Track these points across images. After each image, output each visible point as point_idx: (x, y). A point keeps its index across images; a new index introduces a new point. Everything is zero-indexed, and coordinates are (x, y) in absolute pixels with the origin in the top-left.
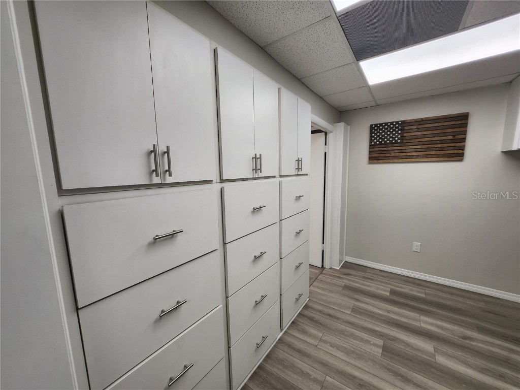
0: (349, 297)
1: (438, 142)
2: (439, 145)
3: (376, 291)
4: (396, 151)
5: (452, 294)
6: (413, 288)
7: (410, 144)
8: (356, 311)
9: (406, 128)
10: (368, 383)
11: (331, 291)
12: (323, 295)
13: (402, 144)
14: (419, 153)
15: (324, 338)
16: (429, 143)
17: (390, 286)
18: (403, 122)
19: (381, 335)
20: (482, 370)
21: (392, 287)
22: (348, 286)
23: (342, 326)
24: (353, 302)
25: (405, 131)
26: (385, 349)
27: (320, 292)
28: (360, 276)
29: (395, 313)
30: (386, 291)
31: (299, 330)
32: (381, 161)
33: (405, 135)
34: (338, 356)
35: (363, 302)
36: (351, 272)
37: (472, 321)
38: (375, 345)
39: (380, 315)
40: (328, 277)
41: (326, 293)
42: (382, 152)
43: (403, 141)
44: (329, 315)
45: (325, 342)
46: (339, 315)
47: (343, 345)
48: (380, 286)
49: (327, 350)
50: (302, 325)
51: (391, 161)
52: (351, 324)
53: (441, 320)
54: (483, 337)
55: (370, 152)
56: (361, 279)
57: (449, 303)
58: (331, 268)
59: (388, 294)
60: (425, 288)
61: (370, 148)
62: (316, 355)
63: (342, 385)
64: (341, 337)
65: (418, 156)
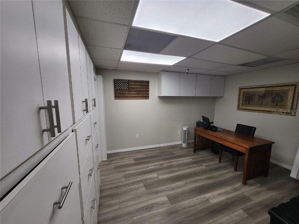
0: (119, 172)
1: (141, 91)
2: (142, 92)
3: (128, 162)
4: (127, 94)
5: (151, 151)
6: (140, 154)
7: (132, 91)
8: (126, 177)
9: (130, 83)
10: (148, 205)
11: (110, 174)
12: (106, 178)
13: (129, 91)
14: (135, 95)
15: (120, 201)
16: (138, 91)
17: (132, 158)
18: (129, 80)
19: (141, 181)
20: (169, 173)
21: (133, 158)
22: (117, 167)
23: (125, 188)
24: (123, 173)
25: (129, 85)
26: (145, 186)
27: (104, 178)
28: (118, 159)
29: (141, 168)
30: (132, 161)
31: (106, 207)
32: (120, 98)
33: (130, 86)
34: (132, 204)
35: (127, 171)
36: (114, 158)
37: (159, 158)
38: (142, 187)
39: (136, 173)
40: (103, 167)
41: (108, 177)
42: (120, 94)
43: (129, 89)
44: (116, 187)
45: (122, 202)
46: (120, 184)
47: (131, 197)
48: (129, 160)
49: (125, 206)
50: (105, 203)
51: (125, 98)
52: (128, 185)
53: (153, 162)
54: (164, 162)
55: (115, 93)
56: (120, 160)
57: (152, 155)
58: (102, 161)
59: (134, 161)
60: (143, 153)
61: (115, 91)
62: (123, 212)
63: (141, 215)
64: (128, 194)
65: (135, 97)
